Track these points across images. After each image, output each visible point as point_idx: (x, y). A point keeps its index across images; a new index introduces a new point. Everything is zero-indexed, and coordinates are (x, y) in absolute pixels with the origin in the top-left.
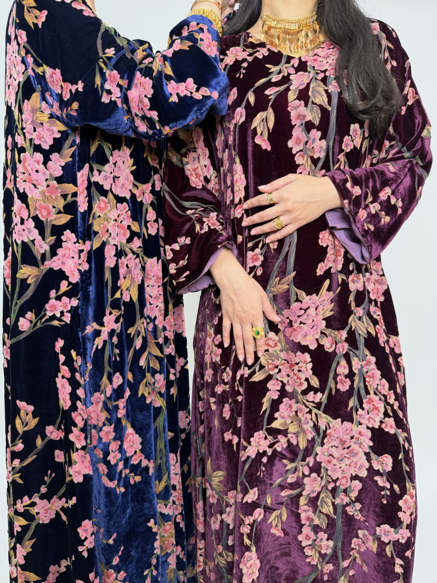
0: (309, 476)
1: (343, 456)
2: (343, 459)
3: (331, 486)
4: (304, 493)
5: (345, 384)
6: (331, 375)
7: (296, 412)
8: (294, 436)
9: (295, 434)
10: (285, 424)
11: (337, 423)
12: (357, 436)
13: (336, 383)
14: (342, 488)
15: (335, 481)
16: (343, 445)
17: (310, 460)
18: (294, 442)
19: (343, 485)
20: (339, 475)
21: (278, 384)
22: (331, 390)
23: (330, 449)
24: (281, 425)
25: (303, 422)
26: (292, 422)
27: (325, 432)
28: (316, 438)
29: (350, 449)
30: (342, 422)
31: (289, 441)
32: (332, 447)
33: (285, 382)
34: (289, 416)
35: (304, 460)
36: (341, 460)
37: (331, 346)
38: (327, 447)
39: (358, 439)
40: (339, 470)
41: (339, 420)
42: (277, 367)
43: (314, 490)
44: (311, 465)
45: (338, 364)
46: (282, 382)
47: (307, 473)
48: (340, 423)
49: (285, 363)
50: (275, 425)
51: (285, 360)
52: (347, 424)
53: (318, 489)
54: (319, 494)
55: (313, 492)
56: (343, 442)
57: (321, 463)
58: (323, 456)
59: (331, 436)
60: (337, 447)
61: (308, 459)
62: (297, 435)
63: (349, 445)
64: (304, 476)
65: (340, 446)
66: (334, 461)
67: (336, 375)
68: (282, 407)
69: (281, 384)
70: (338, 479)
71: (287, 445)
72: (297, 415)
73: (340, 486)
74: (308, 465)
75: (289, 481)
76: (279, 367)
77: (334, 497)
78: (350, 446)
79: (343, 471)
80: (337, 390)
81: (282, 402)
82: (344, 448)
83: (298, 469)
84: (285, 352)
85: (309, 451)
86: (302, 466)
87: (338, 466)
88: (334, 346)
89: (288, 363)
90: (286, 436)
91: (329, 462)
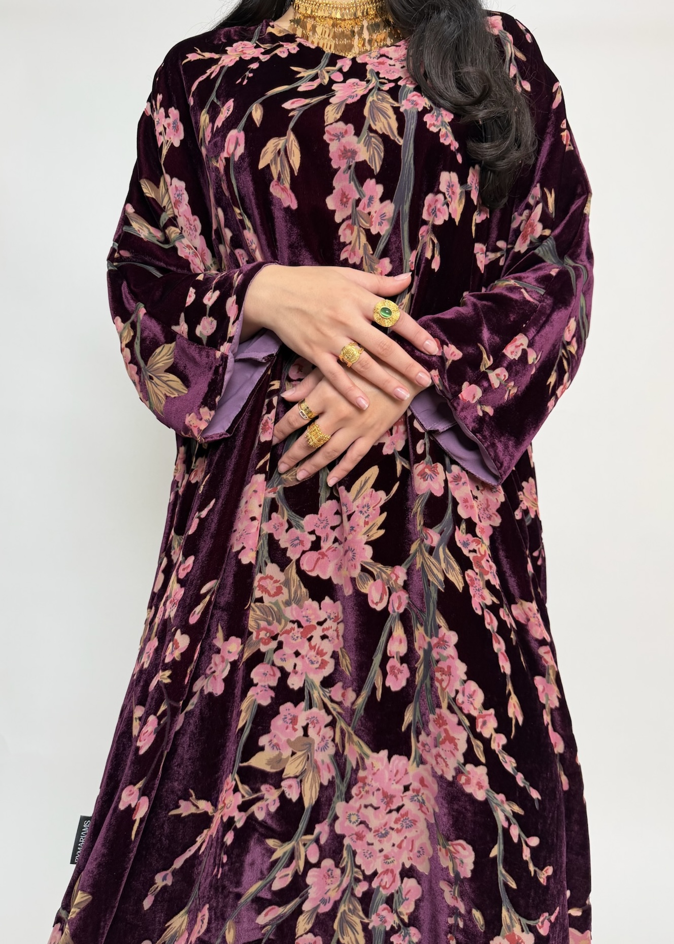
0: (318, 865)
1: (387, 827)
2: (386, 834)
3: (360, 889)
4: (307, 907)
5: (399, 676)
6: (377, 659)
7: (305, 729)
8: (294, 782)
9: (296, 777)
10: (279, 760)
11: (381, 760)
12: (415, 785)
13: (385, 675)
14: (384, 893)
15: (370, 878)
16: (388, 804)
17: (322, 830)
18: (293, 796)
19: (384, 888)
20: (377, 864)
21: (274, 675)
22: (374, 689)
23: (363, 810)
24: (270, 762)
25: (316, 747)
26: (293, 754)
27: (355, 771)
28: (338, 781)
29: (402, 811)
30: (389, 758)
31: (282, 797)
32: (366, 806)
33: (289, 668)
34: (288, 741)
35: (309, 830)
36: (382, 835)
37: (381, 599)
38: (357, 805)
39: (417, 792)
40: (379, 854)
41: (384, 753)
42: (274, 638)
43: (326, 897)
44: (323, 841)
45: (390, 634)
46: (282, 669)
47: (313, 859)
48: (386, 759)
49: (293, 629)
50: (259, 761)
51: (293, 622)
52: (399, 761)
53: (334, 895)
54: (336, 905)
55: (324, 901)
56: (388, 798)
57: (343, 837)
58: (347, 823)
59: (365, 784)
60: (376, 809)
61: (318, 828)
62: (300, 778)
63: (400, 804)
64: (308, 865)
65: (383, 806)
66: (370, 837)
67: (386, 658)
68: (277, 723)
69: (279, 674)
70: (375, 874)
71: (278, 804)
72: (306, 734)
73: (378, 888)
74: (317, 841)
75: (277, 885)
76: (280, 638)
77: (367, 913)
78: (403, 805)
79: (386, 857)
80: (386, 689)
81: (278, 713)
82: (390, 811)
83: (296, 854)
84: (294, 606)
85: (321, 810)
86: (304, 845)
87: (377, 847)
88: (386, 598)
89: (300, 626)
90: (278, 786)
91: (360, 837)
